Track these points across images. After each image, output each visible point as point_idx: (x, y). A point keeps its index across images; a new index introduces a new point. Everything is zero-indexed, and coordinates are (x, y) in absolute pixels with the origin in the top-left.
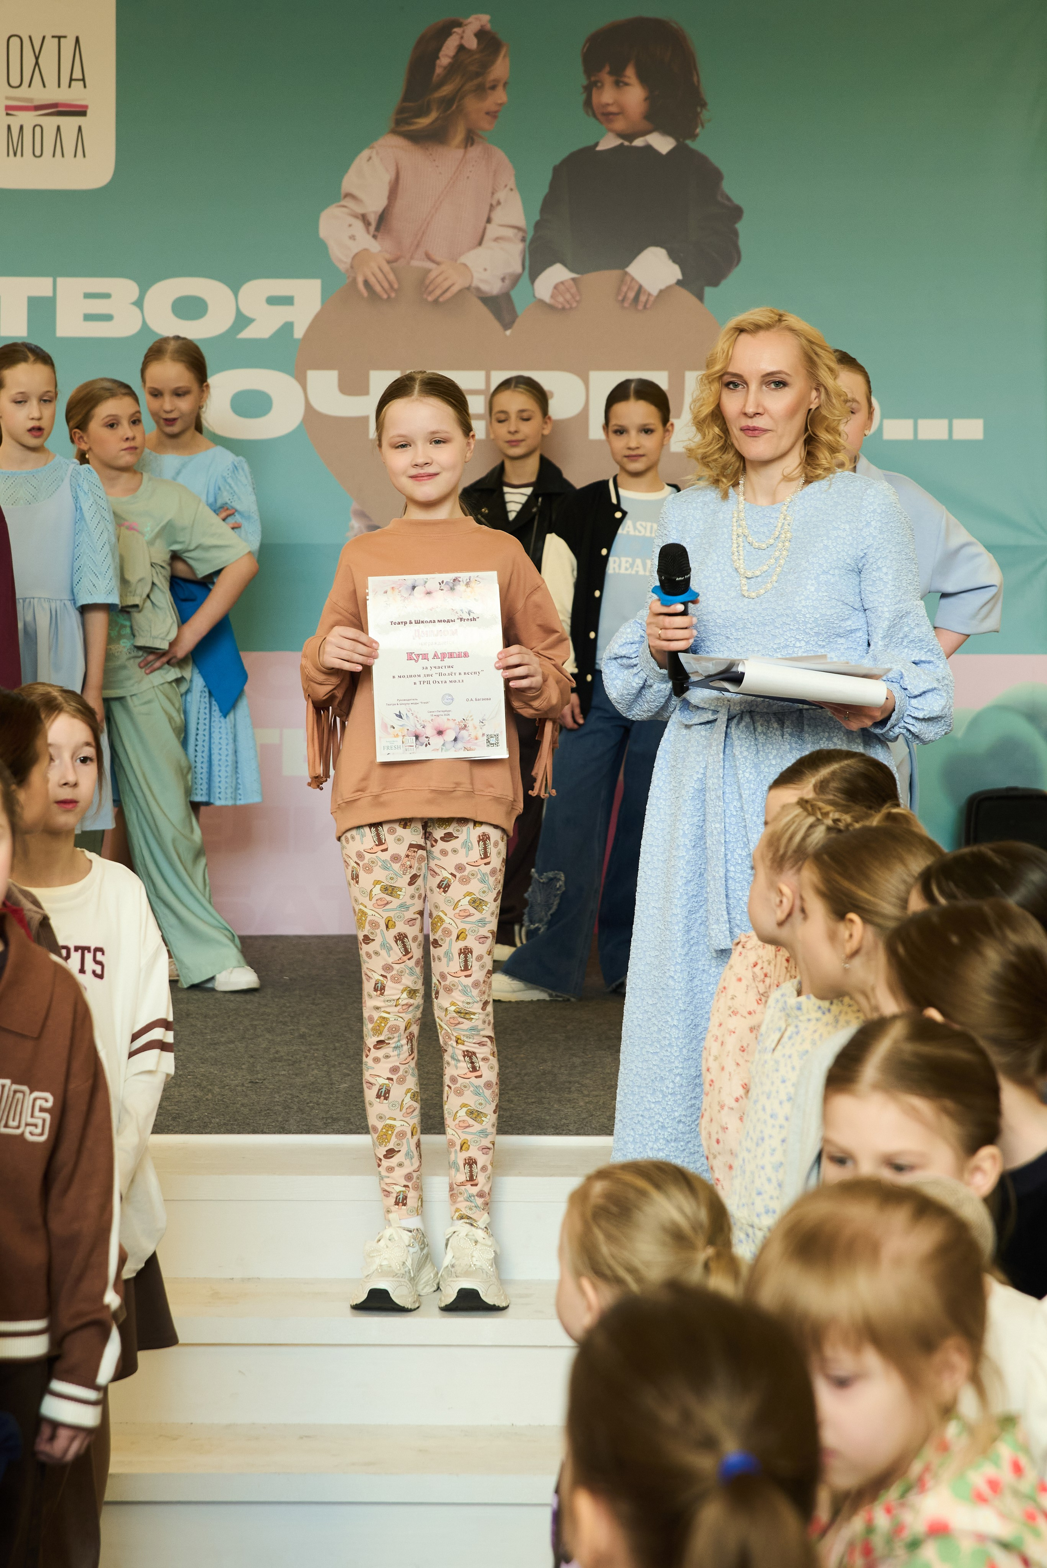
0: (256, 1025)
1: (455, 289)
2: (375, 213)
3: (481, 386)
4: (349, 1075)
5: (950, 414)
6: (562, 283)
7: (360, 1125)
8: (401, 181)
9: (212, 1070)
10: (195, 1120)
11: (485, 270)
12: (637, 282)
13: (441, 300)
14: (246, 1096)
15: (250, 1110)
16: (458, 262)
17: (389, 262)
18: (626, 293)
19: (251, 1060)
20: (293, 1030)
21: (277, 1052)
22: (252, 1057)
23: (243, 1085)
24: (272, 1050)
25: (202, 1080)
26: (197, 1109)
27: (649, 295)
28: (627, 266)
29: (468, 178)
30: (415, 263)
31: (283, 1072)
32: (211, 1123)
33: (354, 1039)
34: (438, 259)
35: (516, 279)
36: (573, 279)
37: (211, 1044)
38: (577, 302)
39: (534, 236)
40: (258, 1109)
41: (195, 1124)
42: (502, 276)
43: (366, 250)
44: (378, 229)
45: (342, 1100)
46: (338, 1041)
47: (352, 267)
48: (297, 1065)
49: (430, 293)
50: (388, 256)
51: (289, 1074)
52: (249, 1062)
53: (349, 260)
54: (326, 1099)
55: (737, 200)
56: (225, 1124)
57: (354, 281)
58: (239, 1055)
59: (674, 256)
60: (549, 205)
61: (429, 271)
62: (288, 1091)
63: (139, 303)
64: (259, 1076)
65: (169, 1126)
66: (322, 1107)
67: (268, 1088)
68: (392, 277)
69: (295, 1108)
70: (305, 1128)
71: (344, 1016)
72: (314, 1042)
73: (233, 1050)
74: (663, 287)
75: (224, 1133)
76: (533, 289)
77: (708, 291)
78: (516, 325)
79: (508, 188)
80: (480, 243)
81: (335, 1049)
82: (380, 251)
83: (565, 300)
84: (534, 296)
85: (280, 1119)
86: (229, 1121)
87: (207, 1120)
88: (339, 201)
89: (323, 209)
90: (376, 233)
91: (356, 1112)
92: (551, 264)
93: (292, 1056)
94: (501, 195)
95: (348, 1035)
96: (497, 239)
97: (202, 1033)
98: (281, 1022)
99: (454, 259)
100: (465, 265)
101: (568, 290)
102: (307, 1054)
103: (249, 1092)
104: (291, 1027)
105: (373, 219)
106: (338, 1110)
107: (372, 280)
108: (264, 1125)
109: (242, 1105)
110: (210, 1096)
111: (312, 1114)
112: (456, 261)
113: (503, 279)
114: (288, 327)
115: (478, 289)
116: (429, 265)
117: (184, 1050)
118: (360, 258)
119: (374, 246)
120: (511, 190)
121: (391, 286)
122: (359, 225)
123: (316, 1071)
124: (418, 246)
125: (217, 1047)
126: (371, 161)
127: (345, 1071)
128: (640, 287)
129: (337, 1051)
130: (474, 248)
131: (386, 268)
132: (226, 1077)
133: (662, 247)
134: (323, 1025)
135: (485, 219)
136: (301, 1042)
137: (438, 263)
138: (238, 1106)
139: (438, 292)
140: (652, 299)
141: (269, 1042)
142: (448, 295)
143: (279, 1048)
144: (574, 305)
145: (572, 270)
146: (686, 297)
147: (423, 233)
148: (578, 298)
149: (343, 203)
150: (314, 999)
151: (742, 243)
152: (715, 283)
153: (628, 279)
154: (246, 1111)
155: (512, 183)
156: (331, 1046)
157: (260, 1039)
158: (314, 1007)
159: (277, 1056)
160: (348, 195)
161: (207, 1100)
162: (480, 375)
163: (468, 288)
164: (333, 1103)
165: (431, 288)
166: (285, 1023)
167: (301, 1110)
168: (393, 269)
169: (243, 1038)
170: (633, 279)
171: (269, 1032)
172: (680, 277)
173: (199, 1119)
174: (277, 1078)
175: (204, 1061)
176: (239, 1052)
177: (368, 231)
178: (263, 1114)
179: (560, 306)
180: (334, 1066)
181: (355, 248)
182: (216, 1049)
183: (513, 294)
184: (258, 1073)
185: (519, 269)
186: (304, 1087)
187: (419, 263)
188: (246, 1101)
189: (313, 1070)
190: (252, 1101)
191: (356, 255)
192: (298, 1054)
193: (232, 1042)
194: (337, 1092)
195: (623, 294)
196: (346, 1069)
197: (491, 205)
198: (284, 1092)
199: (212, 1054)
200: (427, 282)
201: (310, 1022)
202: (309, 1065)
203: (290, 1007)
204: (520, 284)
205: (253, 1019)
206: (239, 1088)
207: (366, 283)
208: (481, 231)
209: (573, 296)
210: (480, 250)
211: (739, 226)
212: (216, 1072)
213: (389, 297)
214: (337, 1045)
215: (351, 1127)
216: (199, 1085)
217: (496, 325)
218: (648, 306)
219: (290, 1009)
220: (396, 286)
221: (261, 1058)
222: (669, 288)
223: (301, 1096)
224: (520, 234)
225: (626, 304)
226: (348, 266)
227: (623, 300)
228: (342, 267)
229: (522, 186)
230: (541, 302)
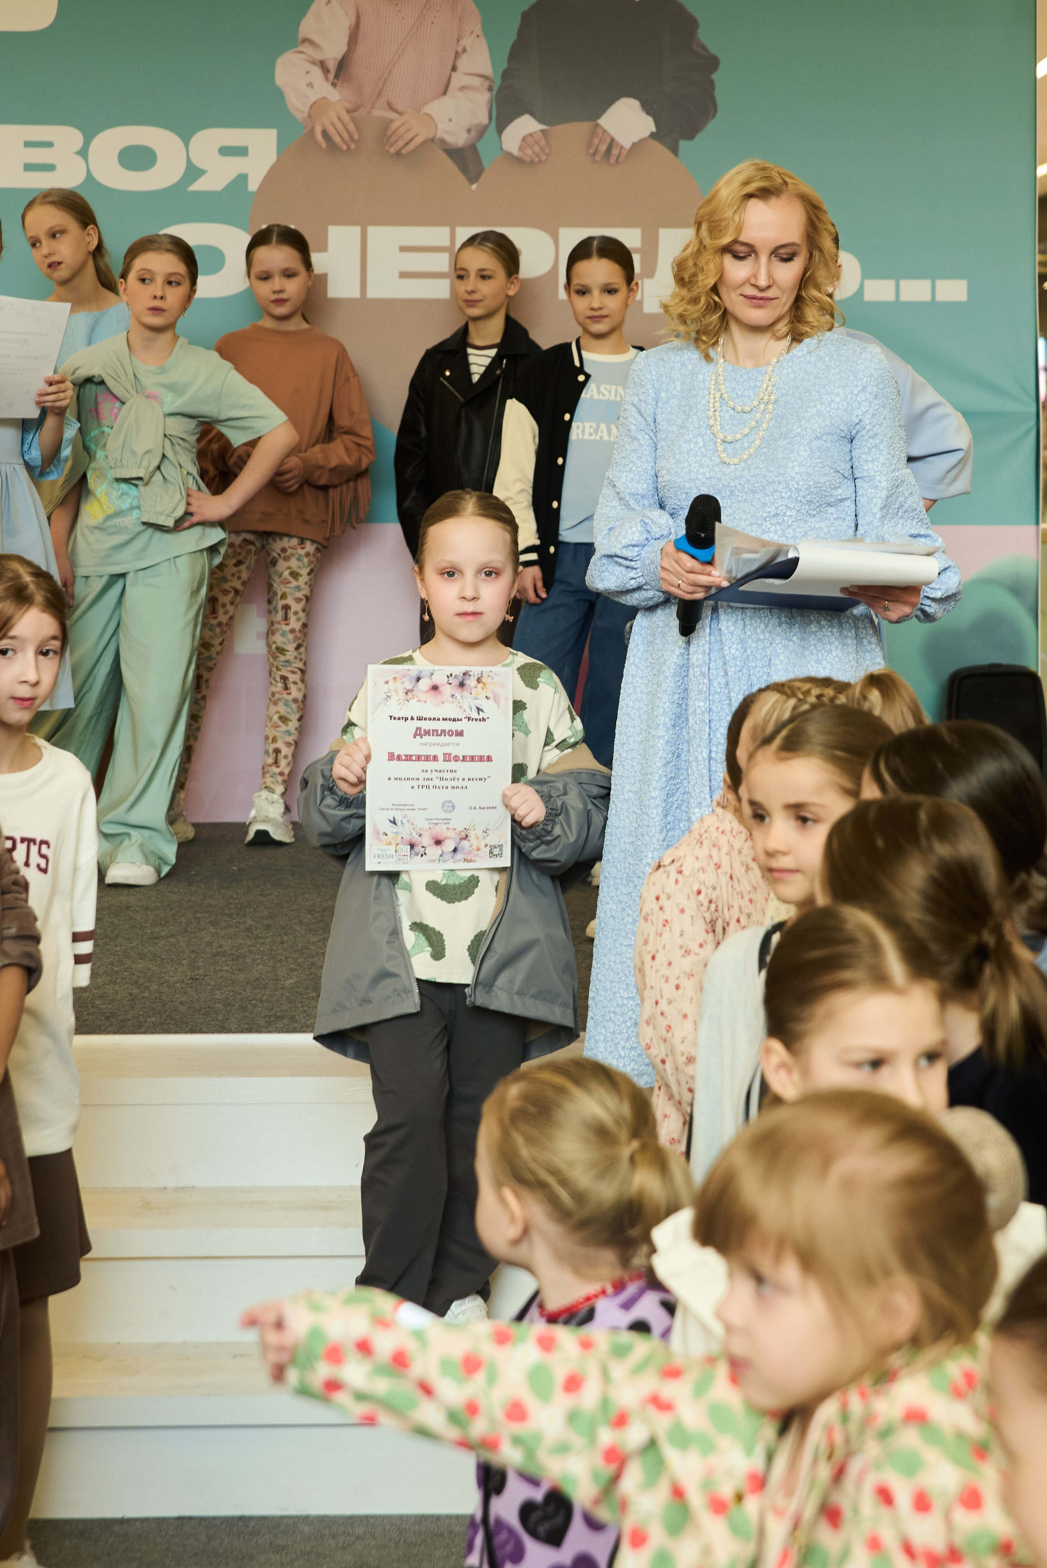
0: (199, 918)
1: (419, 140)
2: (335, 59)
3: (446, 243)
4: (296, 970)
5: (933, 274)
6: (531, 135)
7: (305, 1023)
8: (361, 27)
9: (150, 966)
10: (129, 1020)
11: (450, 120)
12: (609, 134)
13: (403, 151)
14: (186, 993)
15: (189, 1008)
16: (422, 112)
17: (348, 112)
18: (598, 145)
19: (193, 955)
20: (239, 923)
21: (221, 946)
22: (194, 951)
23: (182, 982)
24: (216, 945)
25: (139, 977)
26: (132, 1007)
27: (622, 147)
28: (599, 116)
29: (432, 23)
30: (377, 113)
31: (226, 968)
32: (146, 1022)
33: (303, 933)
34: (400, 108)
35: (482, 131)
36: (542, 131)
37: (150, 938)
38: (547, 155)
39: (501, 85)
40: (197, 1006)
41: (129, 1023)
42: (467, 127)
43: (324, 98)
44: (337, 76)
45: (288, 997)
46: (286, 934)
47: (310, 116)
48: (241, 960)
49: (392, 145)
50: (347, 105)
51: (232, 970)
52: (190, 957)
53: (306, 109)
54: (270, 996)
55: (713, 50)
56: (160, 1023)
57: (312, 131)
58: (180, 949)
59: (647, 108)
60: (517, 52)
61: (391, 121)
62: (230, 988)
63: (83, 153)
64: (201, 972)
65: (100, 1026)
66: (265, 1004)
67: (209, 985)
68: (351, 127)
69: (237, 1005)
70: (246, 1026)
71: (294, 907)
72: (260, 935)
73: (174, 945)
74: (636, 140)
75: (160, 1033)
76: (501, 142)
77: (684, 145)
78: (482, 179)
79: (474, 35)
80: (445, 93)
81: (282, 943)
82: (339, 100)
83: (534, 153)
84: (501, 149)
85: (220, 1018)
86: (166, 1020)
87: (141, 1019)
88: (297, 46)
89: (279, 55)
90: (335, 81)
91: (301, 1009)
92: (519, 115)
93: (237, 951)
94: (467, 42)
95: (297, 928)
96: (462, 88)
97: (141, 926)
98: (226, 915)
99: (418, 110)
100: (429, 115)
101: (537, 142)
102: (253, 948)
103: (189, 990)
104: (238, 920)
105: (332, 66)
106: (284, 1007)
107: (331, 131)
108: (202, 1024)
109: (181, 1003)
110: (147, 994)
111: (255, 1012)
112: (420, 111)
113: (469, 131)
114: (242, 179)
115: (443, 141)
116: (392, 115)
117: (121, 945)
118: (318, 107)
119: (334, 95)
120: (478, 36)
121: (351, 137)
122: (317, 72)
123: (261, 966)
124: (379, 95)
125: (156, 941)
126: (329, 5)
127: (292, 966)
128: (613, 139)
129: (285, 945)
130: (437, 98)
131: (346, 117)
132: (165, 973)
133: (635, 98)
134: (271, 917)
135: (450, 67)
136: (248, 936)
137: (400, 113)
138: (177, 1004)
139: (400, 144)
140: (624, 152)
141: (213, 936)
142: (411, 146)
143: (222, 942)
144: (544, 158)
145: (541, 121)
146: (660, 150)
147: (385, 80)
148: (547, 151)
149: (300, 48)
150: (262, 890)
151: (720, 94)
152: (691, 137)
153: (600, 132)
154: (183, 1009)
155: (478, 30)
156: (279, 939)
157: (203, 933)
158: (262, 898)
159: (220, 950)
160: (305, 40)
161: (143, 997)
162: (445, 231)
163: (432, 140)
164: (277, 1000)
165: (393, 139)
166: (230, 916)
167: (243, 1008)
168: (353, 120)
169: (185, 931)
170: (605, 131)
171: (213, 925)
172: (654, 129)
173: (133, 1018)
174: (219, 975)
175: (142, 956)
176: (179, 947)
177: (327, 79)
178: (203, 1012)
179: (528, 159)
180: (280, 961)
181: (313, 96)
182: (156, 944)
183: (480, 146)
184: (198, 968)
185: (485, 120)
186: (248, 983)
187: (380, 112)
188: (184, 999)
189: (258, 965)
190: (191, 999)
191: (315, 103)
192: (242, 949)
193: (172, 936)
194: (283, 988)
195: (595, 147)
196: (293, 964)
197: (457, 52)
198: (225, 989)
199: (152, 949)
200: (389, 133)
201: (258, 914)
202: (253, 960)
203: (236, 898)
204: (487, 135)
205: (196, 911)
206: (178, 985)
207: (325, 133)
208: (445, 79)
209: (542, 150)
210: (444, 100)
211: (715, 77)
212: (154, 968)
213: (349, 148)
214: (285, 938)
215: (296, 1025)
216: (136, 982)
217: (462, 179)
218: (620, 160)
219: (237, 901)
220: (356, 137)
221: (203, 953)
222: (642, 141)
223: (244, 993)
224: (487, 84)
225: (598, 158)
226: (306, 115)
227: (594, 154)
228: (299, 116)
229: (489, 33)
230: (509, 155)
